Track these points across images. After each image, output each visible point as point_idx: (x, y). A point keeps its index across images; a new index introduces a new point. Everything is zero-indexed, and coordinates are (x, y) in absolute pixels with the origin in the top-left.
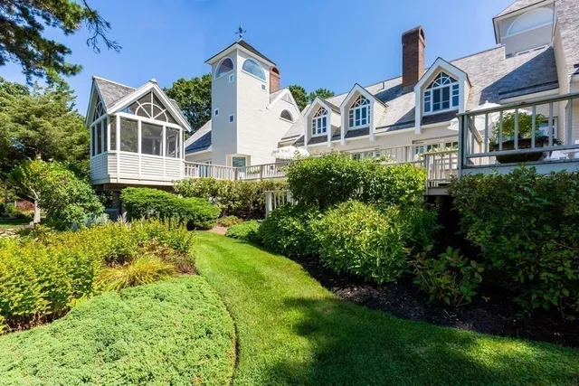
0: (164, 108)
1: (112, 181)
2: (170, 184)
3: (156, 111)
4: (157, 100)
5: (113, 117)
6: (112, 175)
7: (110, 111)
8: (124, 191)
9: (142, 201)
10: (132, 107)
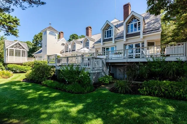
0: (21, 46)
1: (7, 63)
2: (22, 63)
3: (19, 47)
4: (19, 44)
5: (7, 49)
6: (7, 61)
7: (6, 48)
8: (8, 65)
9: (11, 67)
10: (12, 47)
